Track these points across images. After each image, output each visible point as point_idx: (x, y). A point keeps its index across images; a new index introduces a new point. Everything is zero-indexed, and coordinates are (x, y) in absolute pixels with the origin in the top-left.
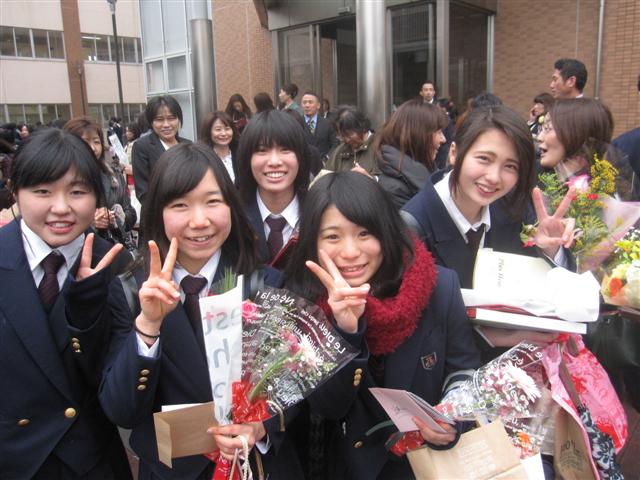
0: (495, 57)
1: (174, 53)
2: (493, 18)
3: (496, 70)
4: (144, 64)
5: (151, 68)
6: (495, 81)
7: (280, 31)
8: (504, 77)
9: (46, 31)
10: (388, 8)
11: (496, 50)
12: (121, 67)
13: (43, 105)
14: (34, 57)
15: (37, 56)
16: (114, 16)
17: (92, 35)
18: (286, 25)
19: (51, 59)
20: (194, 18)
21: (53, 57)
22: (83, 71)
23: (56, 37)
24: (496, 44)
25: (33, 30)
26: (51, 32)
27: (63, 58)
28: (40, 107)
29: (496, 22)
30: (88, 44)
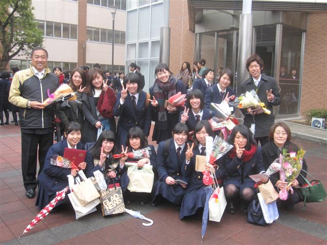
0: (305, 52)
1: (143, 40)
2: (305, 33)
3: (305, 58)
4: (126, 45)
5: (129, 47)
6: (305, 63)
7: (200, 34)
8: (308, 61)
9: (69, 24)
10: (253, 27)
11: (305, 48)
12: (114, 46)
13: (63, 62)
14: (62, 38)
15: (63, 37)
16: (114, 21)
17: (92, 28)
18: (204, 31)
19: (70, 39)
20: (163, 26)
21: (71, 38)
22: (85, 46)
23: (74, 28)
24: (306, 45)
25: (63, 23)
26: (72, 25)
27: (76, 38)
28: (62, 63)
29: (306, 36)
30: (89, 32)
